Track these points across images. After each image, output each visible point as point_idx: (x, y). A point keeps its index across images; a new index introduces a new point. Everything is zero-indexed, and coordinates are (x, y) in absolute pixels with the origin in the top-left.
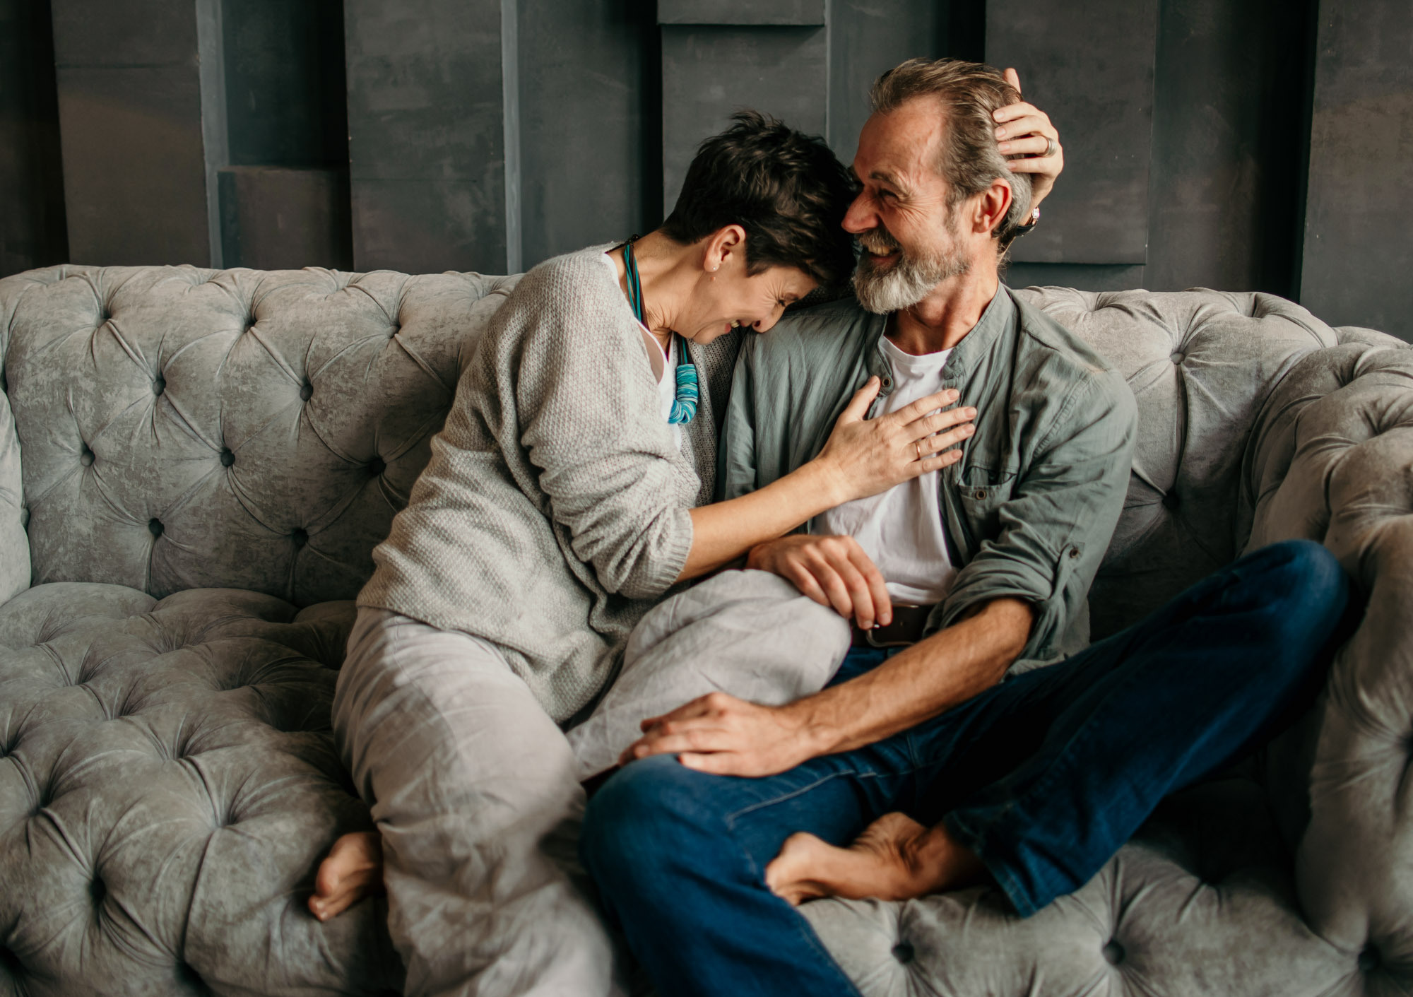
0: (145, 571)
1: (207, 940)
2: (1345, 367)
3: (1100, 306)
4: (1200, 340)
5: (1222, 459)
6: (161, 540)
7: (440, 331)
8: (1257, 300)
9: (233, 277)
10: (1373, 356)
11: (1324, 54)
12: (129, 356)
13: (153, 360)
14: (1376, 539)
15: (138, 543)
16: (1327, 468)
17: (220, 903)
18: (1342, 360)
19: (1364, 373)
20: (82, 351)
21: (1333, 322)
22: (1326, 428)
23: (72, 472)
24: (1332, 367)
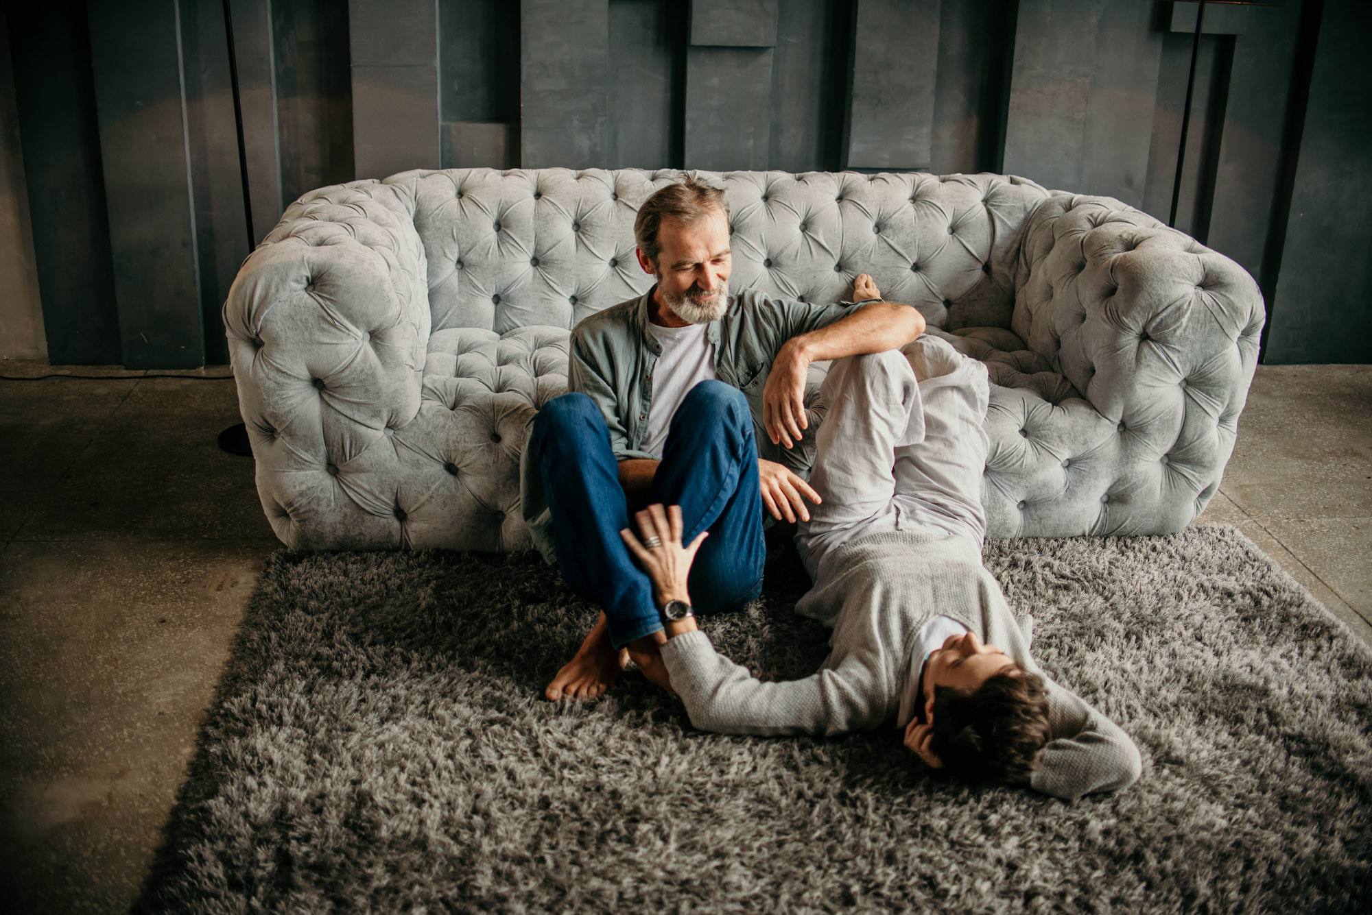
0: (492, 322)
2: (1066, 203)
4: (994, 195)
5: (1010, 248)
6: (501, 305)
8: (1011, 178)
10: (1078, 199)
11: (1016, 65)
12: (483, 211)
13: (495, 214)
14: (1115, 262)
15: (487, 307)
18: (1063, 202)
19: (1077, 205)
20: (455, 209)
23: (451, 274)
24: (1061, 204)
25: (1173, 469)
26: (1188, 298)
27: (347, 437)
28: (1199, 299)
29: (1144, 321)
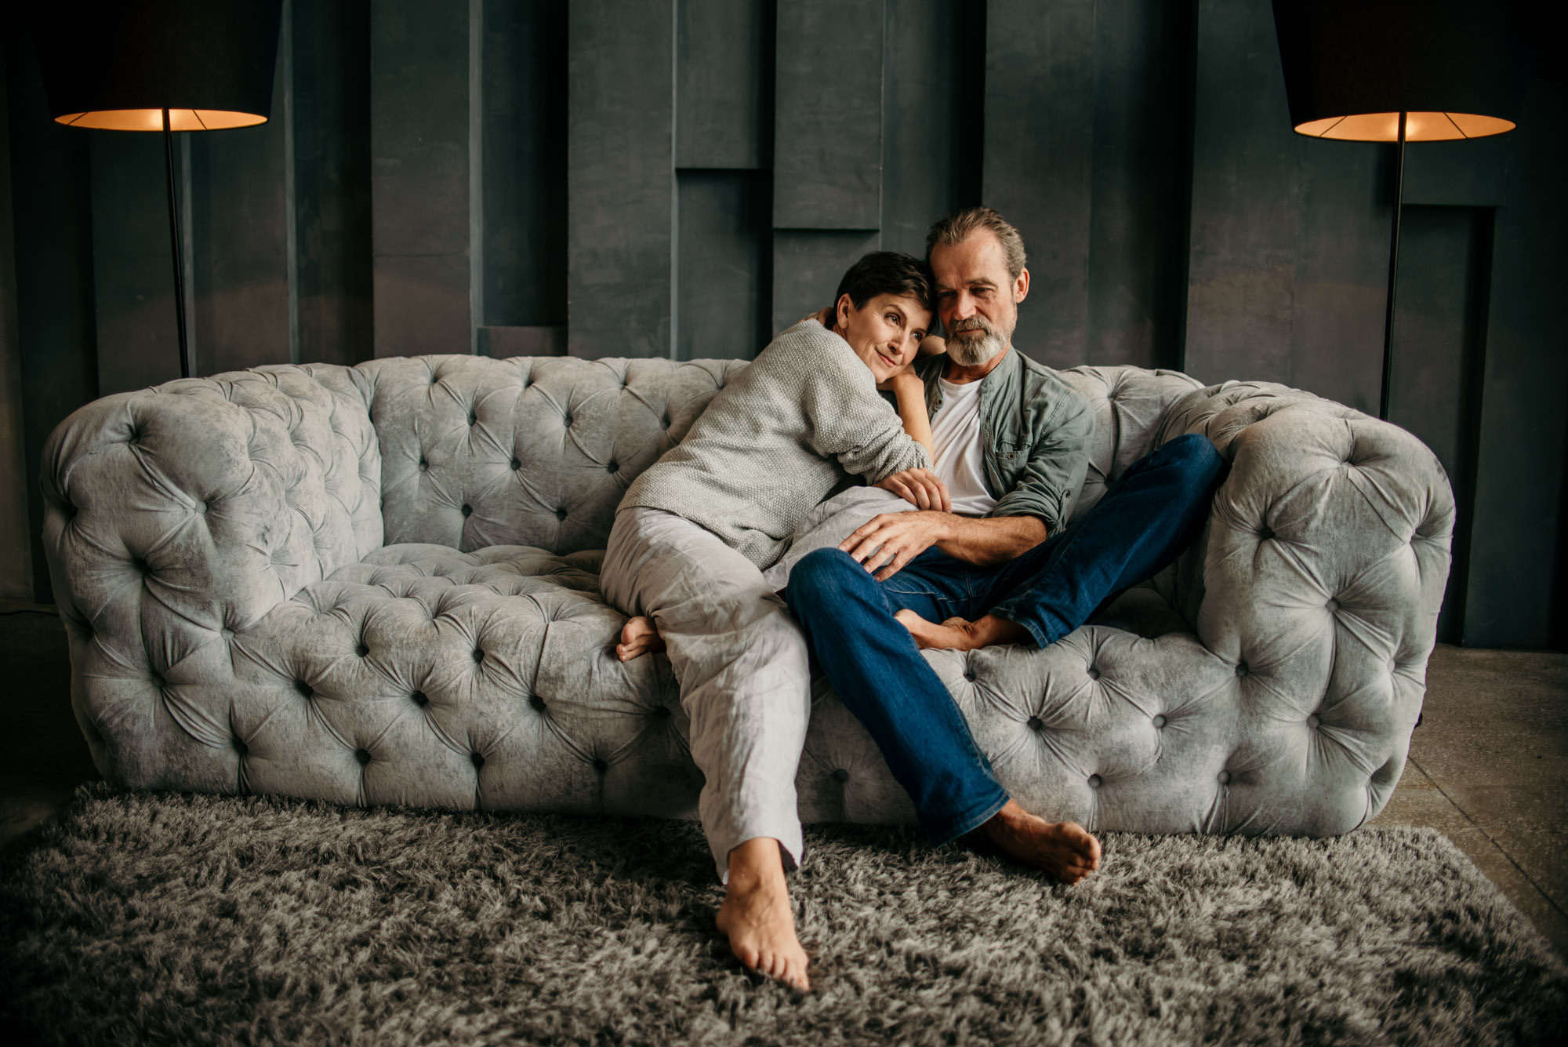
0: (459, 538)
1: (552, 674)
4: (1125, 387)
6: (471, 517)
8: (1159, 372)
11: (1194, 248)
12: (454, 400)
13: (470, 403)
15: (454, 519)
16: (1207, 422)
17: (559, 653)
20: (423, 397)
23: (412, 476)
25: (1326, 735)
26: (1325, 476)
27: (168, 634)
28: (1343, 476)
29: (1262, 509)
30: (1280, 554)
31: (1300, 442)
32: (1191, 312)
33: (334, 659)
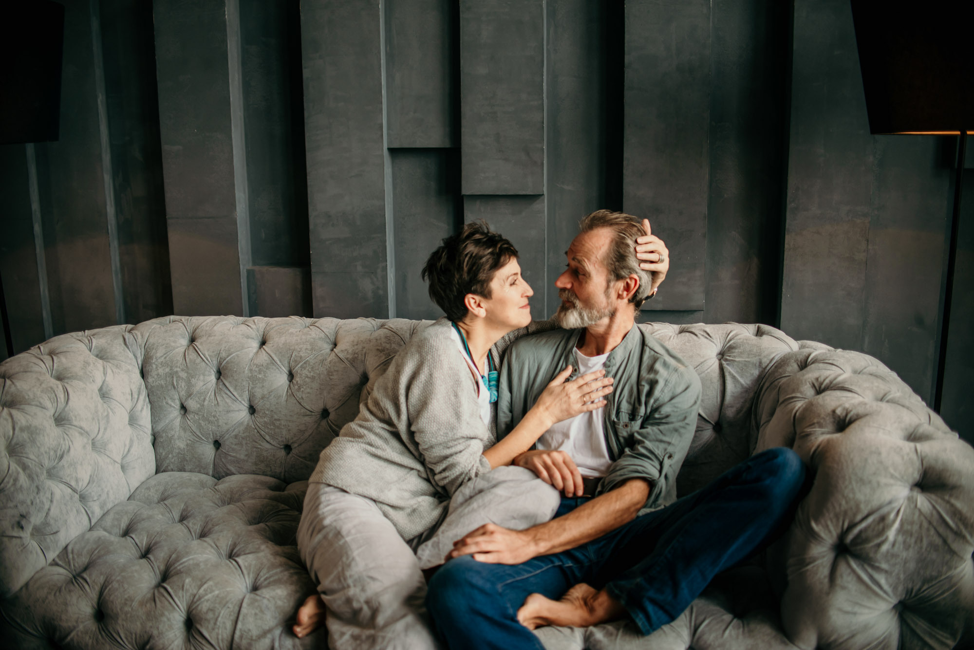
0: (212, 466)
2: (802, 361)
3: (682, 331)
4: (731, 348)
5: (742, 407)
6: (219, 451)
7: (356, 347)
8: (759, 328)
9: (254, 321)
10: (816, 355)
11: (790, 206)
12: (203, 360)
13: (215, 362)
14: (818, 446)
15: (208, 452)
16: (794, 411)
17: (249, 630)
18: (801, 357)
19: (813, 363)
20: (180, 358)
21: (796, 338)
22: (793, 391)
23: (176, 418)
24: (796, 361)
26: (896, 505)
28: (912, 506)
29: (839, 531)
30: (854, 571)
31: (875, 474)
32: (787, 254)
33: (75, 628)
